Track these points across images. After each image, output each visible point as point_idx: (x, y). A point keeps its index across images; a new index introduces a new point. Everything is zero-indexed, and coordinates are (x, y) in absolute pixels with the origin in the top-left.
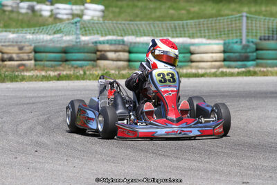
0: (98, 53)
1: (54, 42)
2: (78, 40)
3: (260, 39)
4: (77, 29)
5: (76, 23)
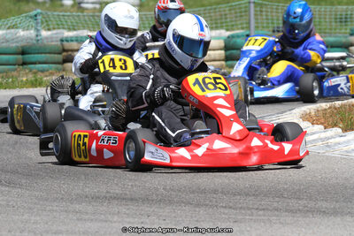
0: (65, 54)
1: (7, 41)
2: (39, 38)
3: (274, 31)
4: (37, 23)
5: (36, 16)
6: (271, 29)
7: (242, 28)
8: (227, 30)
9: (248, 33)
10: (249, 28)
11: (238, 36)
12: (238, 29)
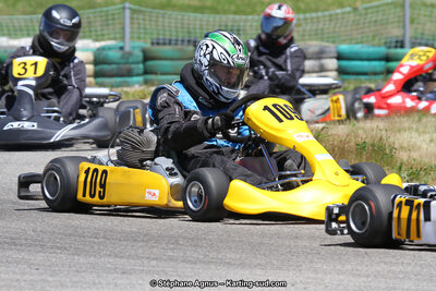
6: (149, 41)
7: (115, 39)
8: (97, 40)
9: (121, 44)
10: (123, 38)
11: (109, 48)
12: (109, 39)
